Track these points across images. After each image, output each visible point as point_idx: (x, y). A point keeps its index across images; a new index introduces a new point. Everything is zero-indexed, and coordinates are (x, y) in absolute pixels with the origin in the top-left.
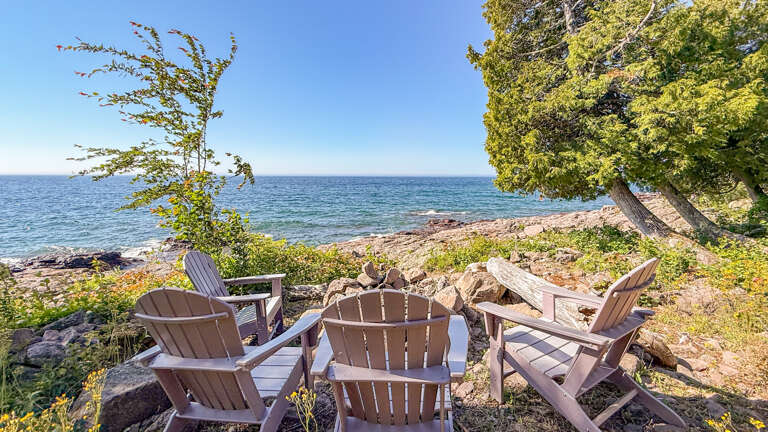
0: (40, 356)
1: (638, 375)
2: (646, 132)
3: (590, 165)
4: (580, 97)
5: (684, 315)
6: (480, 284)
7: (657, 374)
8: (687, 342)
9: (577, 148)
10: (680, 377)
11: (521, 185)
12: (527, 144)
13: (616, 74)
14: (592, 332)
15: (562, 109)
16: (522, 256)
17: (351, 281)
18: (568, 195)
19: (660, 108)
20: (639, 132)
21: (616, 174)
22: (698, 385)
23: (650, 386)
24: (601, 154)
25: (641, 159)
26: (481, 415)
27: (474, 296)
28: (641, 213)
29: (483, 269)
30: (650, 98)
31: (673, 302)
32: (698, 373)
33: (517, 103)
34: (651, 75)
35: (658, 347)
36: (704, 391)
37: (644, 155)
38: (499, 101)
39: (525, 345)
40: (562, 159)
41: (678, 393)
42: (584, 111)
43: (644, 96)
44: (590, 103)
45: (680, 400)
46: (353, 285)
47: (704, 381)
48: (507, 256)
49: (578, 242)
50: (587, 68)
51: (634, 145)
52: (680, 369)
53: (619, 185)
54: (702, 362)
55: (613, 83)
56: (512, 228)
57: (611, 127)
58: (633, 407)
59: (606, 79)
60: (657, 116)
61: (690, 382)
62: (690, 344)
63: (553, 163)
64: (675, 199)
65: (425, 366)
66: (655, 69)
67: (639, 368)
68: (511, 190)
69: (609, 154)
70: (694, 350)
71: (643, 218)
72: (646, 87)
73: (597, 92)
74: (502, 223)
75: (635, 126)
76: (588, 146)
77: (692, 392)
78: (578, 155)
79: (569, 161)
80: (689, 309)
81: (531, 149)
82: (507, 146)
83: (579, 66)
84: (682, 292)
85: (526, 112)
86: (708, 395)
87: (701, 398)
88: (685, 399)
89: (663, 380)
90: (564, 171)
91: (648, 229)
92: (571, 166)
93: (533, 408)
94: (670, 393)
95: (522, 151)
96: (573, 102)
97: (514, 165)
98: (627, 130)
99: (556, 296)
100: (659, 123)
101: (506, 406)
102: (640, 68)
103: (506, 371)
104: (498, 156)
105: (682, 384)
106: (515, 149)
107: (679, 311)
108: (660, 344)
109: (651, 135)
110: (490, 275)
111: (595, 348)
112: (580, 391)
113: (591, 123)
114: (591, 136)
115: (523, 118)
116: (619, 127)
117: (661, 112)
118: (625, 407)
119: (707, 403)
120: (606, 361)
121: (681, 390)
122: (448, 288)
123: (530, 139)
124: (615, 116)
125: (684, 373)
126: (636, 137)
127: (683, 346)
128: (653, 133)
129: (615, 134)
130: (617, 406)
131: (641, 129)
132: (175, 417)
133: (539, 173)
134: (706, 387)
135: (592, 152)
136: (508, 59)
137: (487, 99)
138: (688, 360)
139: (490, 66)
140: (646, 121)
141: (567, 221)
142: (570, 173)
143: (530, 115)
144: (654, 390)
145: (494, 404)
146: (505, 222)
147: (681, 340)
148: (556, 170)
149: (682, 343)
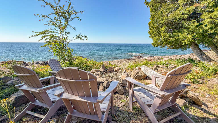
0: (10, 84)
1: (184, 107)
2: (206, 26)
3: (184, 37)
4: (183, 14)
5: (210, 88)
6: (138, 73)
7: (192, 107)
8: (209, 97)
9: (179, 32)
10: (202, 109)
11: (161, 45)
12: (162, 31)
13: (197, 5)
14: (161, 90)
15: (176, 19)
16: (157, 66)
17: (97, 70)
18: (176, 48)
19: (213, 17)
20: (203, 26)
21: (193, 40)
22: (209, 113)
23: (188, 111)
24: (188, 34)
25: (203, 35)
26: (124, 114)
27: (136, 77)
28: (202, 54)
29: (140, 69)
30: (209, 14)
31: (206, 83)
32: (210, 109)
33: (160, 17)
34: (210, 5)
35: (194, 98)
36: (210, 116)
37: (205, 34)
38: (154, 17)
39: (141, 93)
40: (174, 36)
41: (199, 115)
42: (184, 19)
43: (207, 13)
44: (186, 16)
45: (199, 118)
46: (97, 71)
47: (212, 112)
48: (153, 66)
49: (177, 63)
50: (186, 4)
51: (201, 31)
52: (203, 106)
53: (194, 45)
54: (213, 105)
55: (195, 9)
56: (159, 59)
57: (193, 24)
58: (179, 118)
59: (193, 7)
60: (211, 20)
61: (205, 112)
62: (210, 98)
63: (170, 37)
64: (216, 50)
65: (92, 96)
66: (212, 3)
67: (185, 104)
68: (157, 47)
69: (191, 34)
70: (211, 100)
71: (202, 56)
72: (208, 10)
73: (189, 12)
74: (156, 57)
75: (202, 24)
76: (184, 31)
77: (205, 115)
78: (180, 34)
79: (176, 36)
80: (213, 86)
81: (163, 32)
82: (156, 31)
83: (183, 4)
84: (210, 80)
85: (162, 20)
86: (212, 117)
87: (208, 118)
88: (201, 118)
89: (194, 110)
90: (174, 39)
91: (204, 59)
92: (177, 38)
93: (141, 113)
94: (196, 115)
95: (160, 33)
96: (179, 16)
97: (157, 38)
98: (199, 25)
99: (156, 77)
100: (212, 22)
101: (133, 112)
102: (206, 2)
103: (134, 101)
104: (152, 35)
105: (202, 112)
106: (158, 32)
107: (209, 86)
108: (196, 97)
109: (208, 27)
110: (142, 71)
111: (160, 96)
112: (156, 110)
113: (185, 23)
114: (185, 28)
115: (162, 22)
116: (196, 24)
117: (213, 18)
118: (176, 118)
119: (210, 120)
120: (170, 101)
121: (201, 114)
122: (125, 73)
123: (163, 29)
124: (195, 20)
125: (204, 108)
126: (202, 28)
127: (207, 99)
128: (209, 26)
129: (194, 27)
130: (171, 117)
131: (204, 25)
132: (31, 103)
133: (165, 40)
134: (212, 114)
135: (185, 33)
136: (158, 3)
137: (150, 17)
138: (207, 104)
139: (152, 5)
140: (207, 22)
141: (178, 57)
142: (176, 40)
143: (164, 21)
144: (189, 113)
145: (129, 111)
146: (157, 57)
147: (207, 97)
148: (171, 39)
149: (207, 98)
